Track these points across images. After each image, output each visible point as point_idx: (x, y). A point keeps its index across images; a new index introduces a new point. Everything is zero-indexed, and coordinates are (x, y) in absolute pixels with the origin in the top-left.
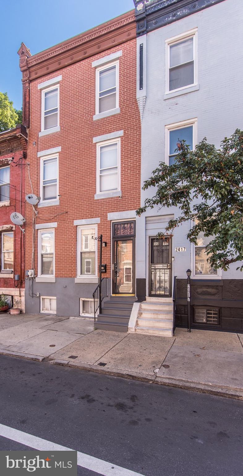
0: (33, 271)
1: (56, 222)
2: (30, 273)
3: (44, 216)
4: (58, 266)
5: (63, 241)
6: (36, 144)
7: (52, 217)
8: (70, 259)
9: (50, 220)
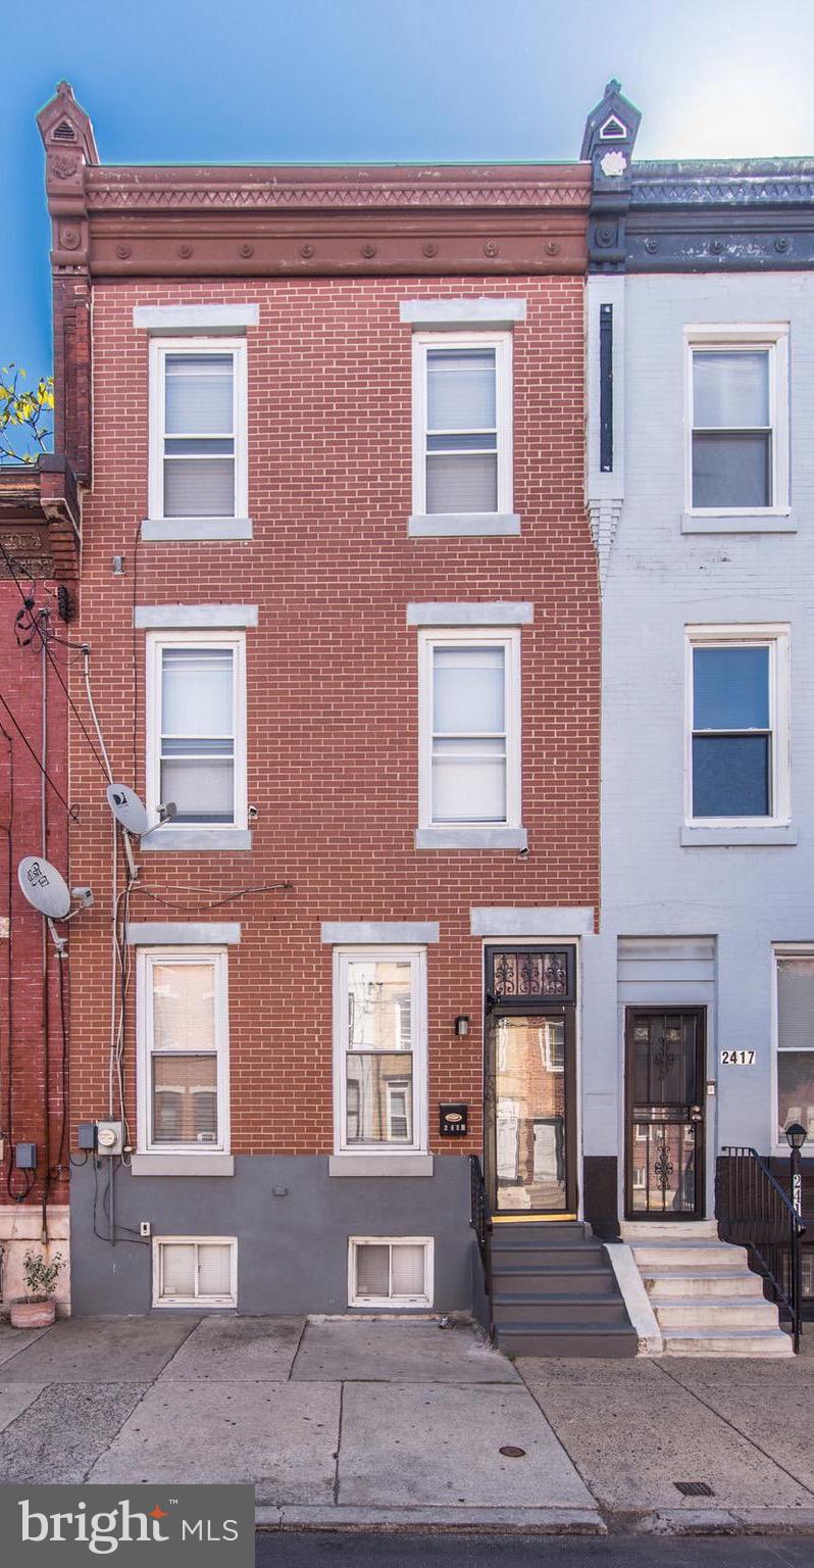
0: (118, 1126)
1: (232, 919)
2: (109, 1135)
3: (170, 890)
4: (248, 1109)
5: (271, 1003)
6: (131, 565)
7: (217, 897)
8: (305, 1080)
9: (205, 909)
